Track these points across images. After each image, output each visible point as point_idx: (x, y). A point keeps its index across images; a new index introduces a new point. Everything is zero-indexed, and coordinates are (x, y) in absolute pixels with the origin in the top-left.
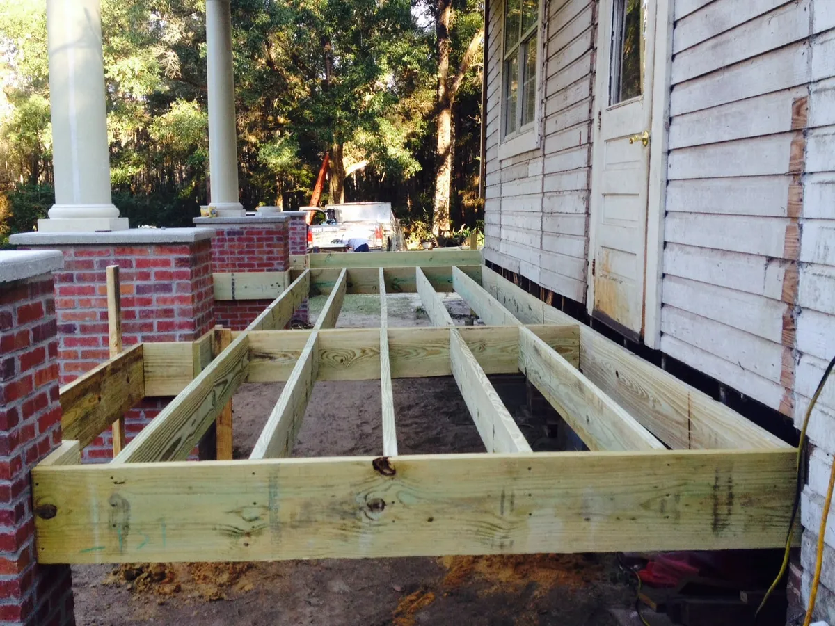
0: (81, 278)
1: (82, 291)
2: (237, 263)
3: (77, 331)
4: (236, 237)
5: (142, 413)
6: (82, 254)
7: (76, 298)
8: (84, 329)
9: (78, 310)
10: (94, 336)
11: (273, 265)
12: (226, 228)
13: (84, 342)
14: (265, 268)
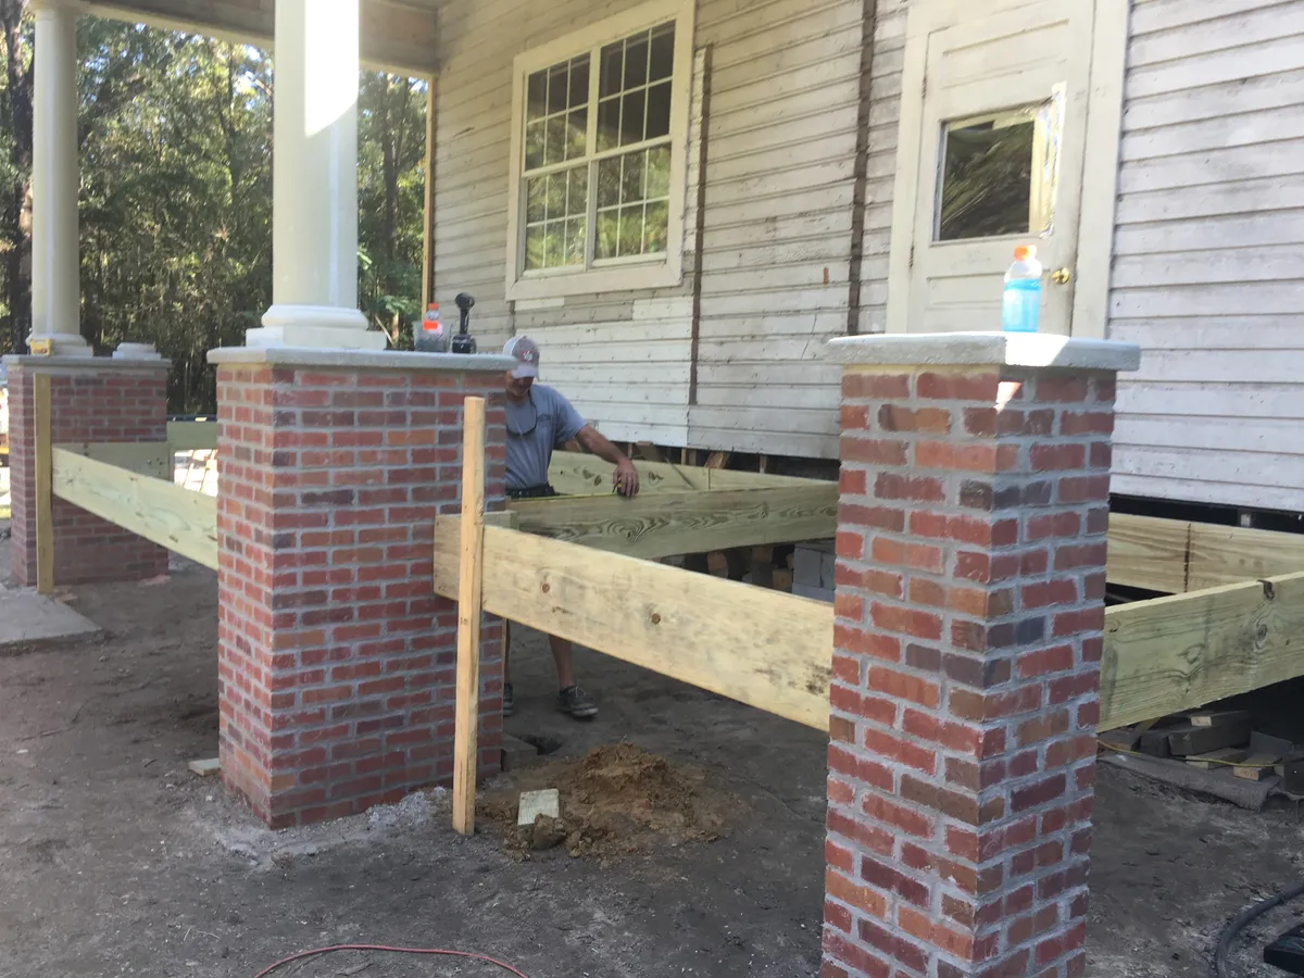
0: (365, 419)
1: (364, 439)
2: (91, 428)
3: (355, 500)
4: (91, 388)
5: (435, 620)
6: (367, 382)
7: (356, 449)
8: (366, 497)
9: (358, 469)
10: (378, 507)
11: (149, 431)
12: (74, 373)
13: (363, 517)
14: (137, 437)
